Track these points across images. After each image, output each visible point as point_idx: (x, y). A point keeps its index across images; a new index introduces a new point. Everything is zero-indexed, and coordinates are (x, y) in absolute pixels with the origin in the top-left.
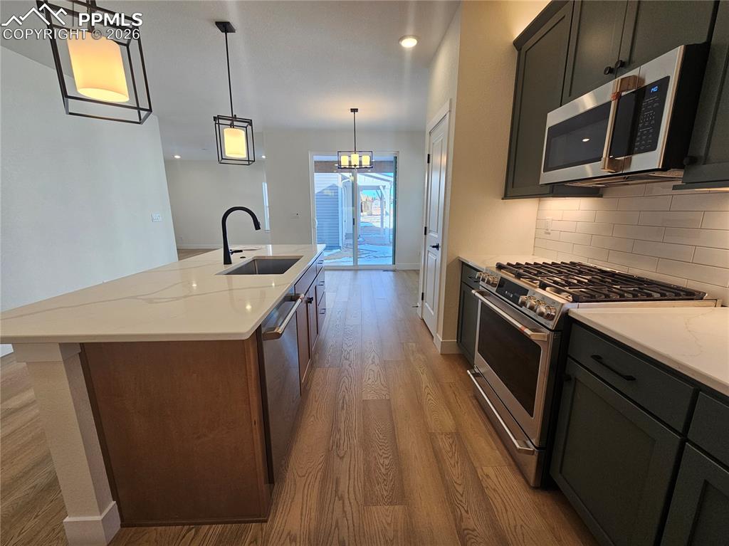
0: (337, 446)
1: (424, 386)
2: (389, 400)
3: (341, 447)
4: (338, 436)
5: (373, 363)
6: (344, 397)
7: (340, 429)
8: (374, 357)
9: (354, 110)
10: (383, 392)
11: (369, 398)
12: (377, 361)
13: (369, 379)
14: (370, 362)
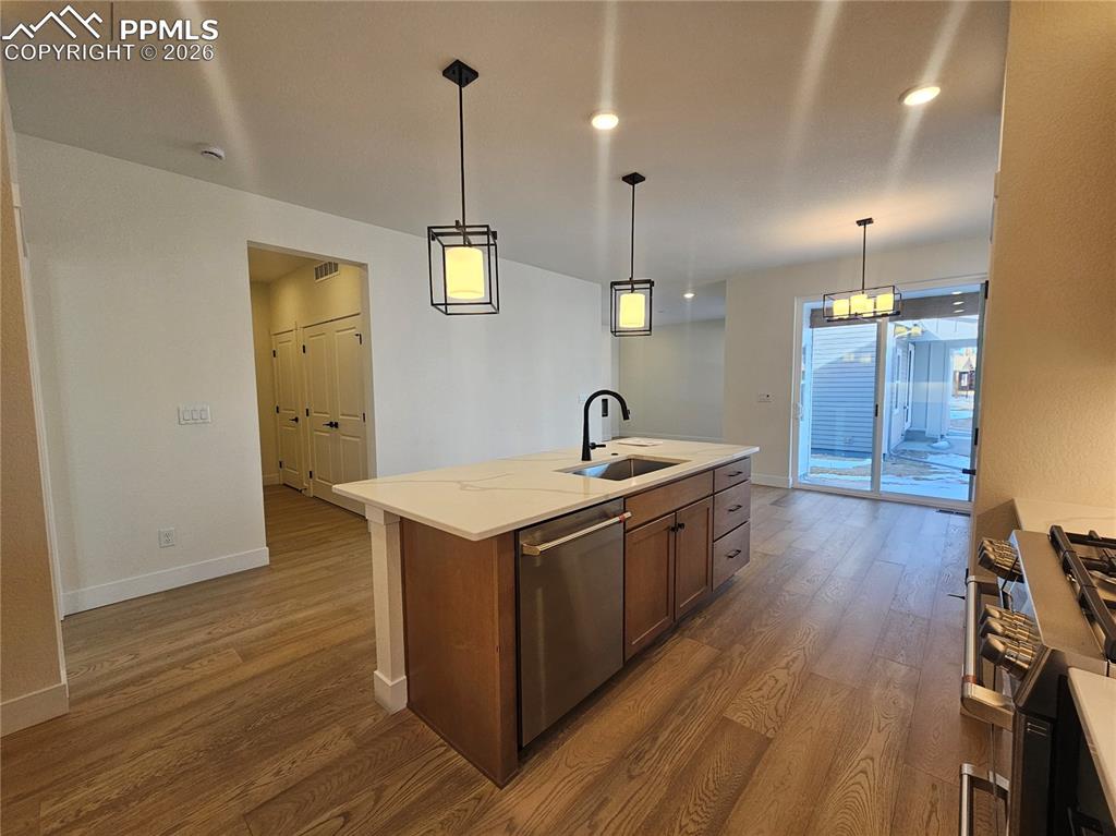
0: (636, 758)
1: (864, 753)
2: (770, 741)
3: (641, 764)
4: (647, 747)
5: (787, 667)
6: (696, 698)
7: (658, 738)
8: (796, 658)
9: (864, 222)
10: (768, 722)
11: (734, 718)
12: (796, 667)
13: (760, 689)
14: (783, 664)
